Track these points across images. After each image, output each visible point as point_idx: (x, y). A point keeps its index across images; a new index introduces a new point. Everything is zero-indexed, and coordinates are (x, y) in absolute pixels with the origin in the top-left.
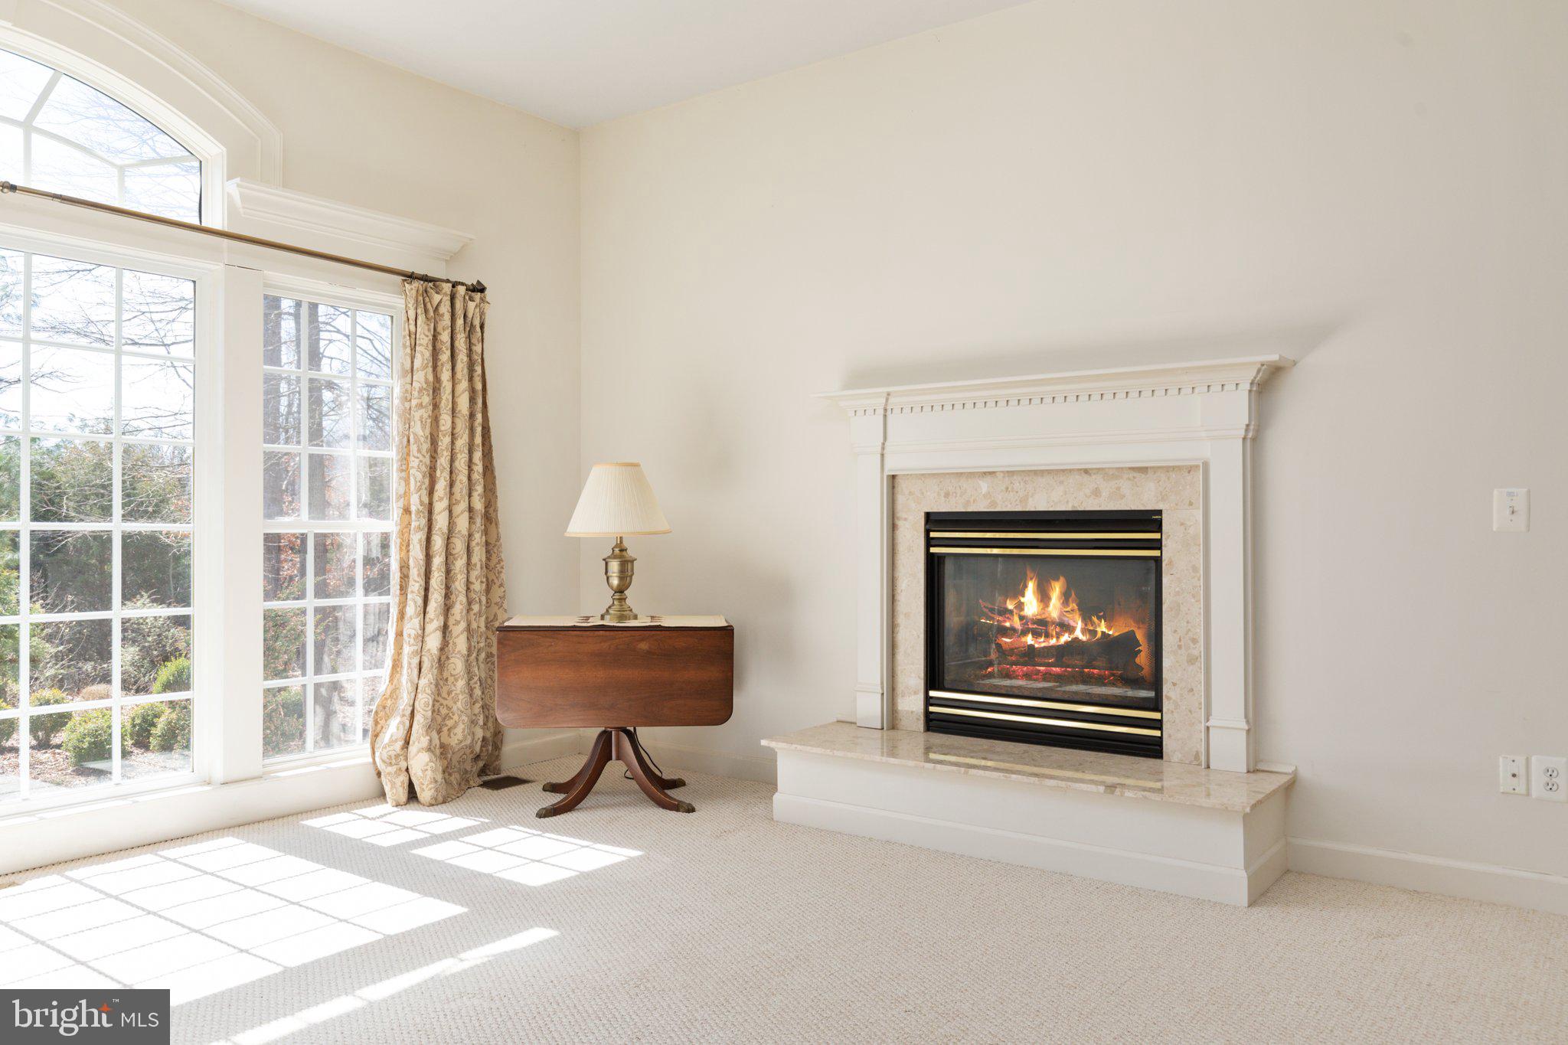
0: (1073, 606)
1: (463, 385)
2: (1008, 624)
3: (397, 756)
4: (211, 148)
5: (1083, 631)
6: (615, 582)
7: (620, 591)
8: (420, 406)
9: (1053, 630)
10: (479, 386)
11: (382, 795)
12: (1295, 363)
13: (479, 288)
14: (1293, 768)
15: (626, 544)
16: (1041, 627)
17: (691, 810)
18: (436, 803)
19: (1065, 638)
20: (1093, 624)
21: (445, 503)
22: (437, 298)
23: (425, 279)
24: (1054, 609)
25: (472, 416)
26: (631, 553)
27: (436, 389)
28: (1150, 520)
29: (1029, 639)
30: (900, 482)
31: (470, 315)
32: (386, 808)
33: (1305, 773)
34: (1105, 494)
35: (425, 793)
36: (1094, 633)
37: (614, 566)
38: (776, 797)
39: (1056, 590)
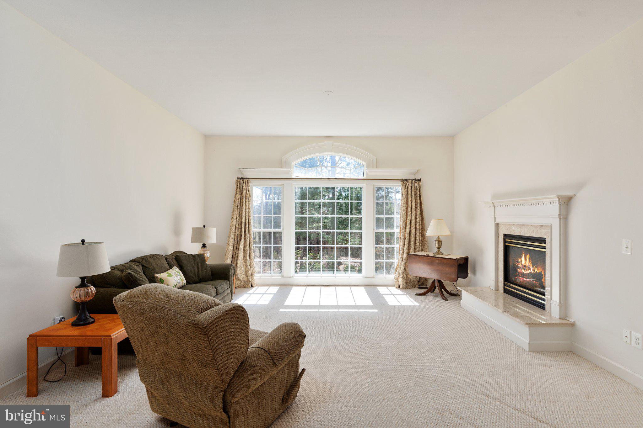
0: (531, 263)
1: (414, 201)
2: (519, 266)
3: (397, 278)
4: (364, 163)
5: (533, 270)
6: (437, 246)
7: (439, 248)
8: (403, 207)
9: (527, 269)
10: (419, 201)
11: (394, 286)
12: (575, 195)
13: (420, 180)
14: (574, 321)
15: (440, 237)
16: (525, 267)
17: (447, 301)
18: (403, 289)
19: (529, 271)
20: (534, 268)
21: (409, 227)
22: (408, 184)
23: (406, 180)
24: (527, 264)
25: (416, 208)
26: (441, 239)
27: (407, 203)
28: (543, 241)
29: (523, 271)
30: (500, 226)
31: (416, 186)
32: (394, 288)
33: (577, 323)
34: (535, 232)
35: (401, 287)
36: (534, 271)
37: (437, 242)
38: (461, 301)
39: (528, 257)
